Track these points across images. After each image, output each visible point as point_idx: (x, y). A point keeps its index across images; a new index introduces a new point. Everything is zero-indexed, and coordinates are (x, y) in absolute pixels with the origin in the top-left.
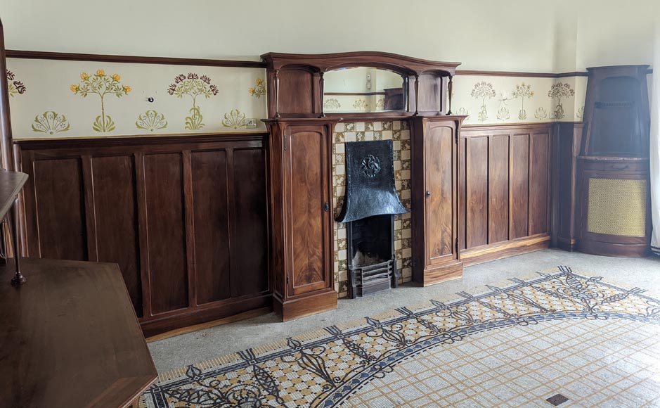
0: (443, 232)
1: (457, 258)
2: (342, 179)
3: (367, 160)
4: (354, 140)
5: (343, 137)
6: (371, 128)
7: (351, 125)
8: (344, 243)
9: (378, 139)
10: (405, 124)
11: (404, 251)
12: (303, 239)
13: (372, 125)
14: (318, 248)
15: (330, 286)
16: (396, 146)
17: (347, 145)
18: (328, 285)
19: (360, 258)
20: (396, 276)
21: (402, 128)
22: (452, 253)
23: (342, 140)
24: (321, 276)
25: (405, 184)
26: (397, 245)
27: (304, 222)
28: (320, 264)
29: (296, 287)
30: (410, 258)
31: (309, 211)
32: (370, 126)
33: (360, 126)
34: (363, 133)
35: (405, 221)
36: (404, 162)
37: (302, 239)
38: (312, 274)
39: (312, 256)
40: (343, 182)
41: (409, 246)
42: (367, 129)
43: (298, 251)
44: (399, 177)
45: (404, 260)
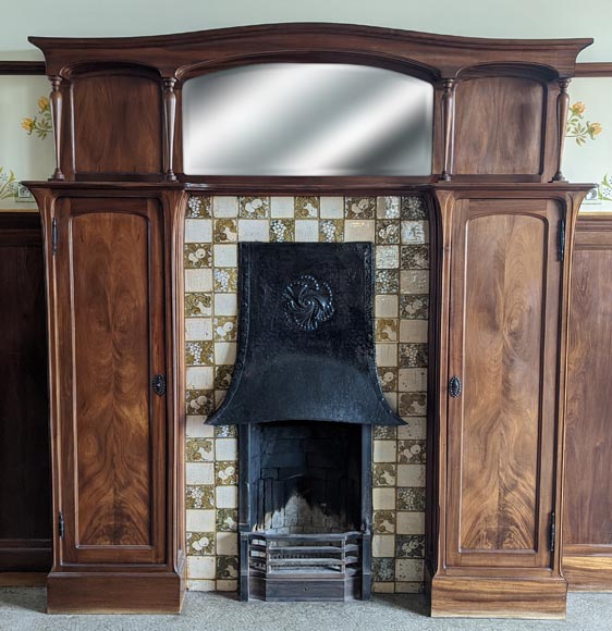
0: (505, 490)
1: (551, 566)
2: (228, 326)
3: (297, 288)
4: (265, 239)
5: (233, 229)
6: (313, 212)
7: (257, 203)
8: (230, 470)
9: (331, 239)
10: (414, 204)
11: (402, 517)
12: (102, 448)
13: (317, 206)
14: (138, 472)
15: (166, 562)
16: (386, 258)
17: (245, 249)
18: (161, 559)
19: (301, 511)
20: (366, 572)
21: (405, 215)
22: (536, 548)
23: (231, 236)
24: (146, 534)
25: (412, 354)
26: (380, 499)
27: (105, 412)
28: (142, 509)
29: (84, 547)
30: (420, 537)
31: (118, 389)
32: (309, 207)
33: (283, 207)
34: (289, 224)
35: (409, 444)
36: (411, 298)
37: (100, 448)
38: (122, 527)
39: (123, 487)
40: (232, 333)
41: (418, 508)
42: (301, 213)
43: (90, 471)
44: (392, 335)
45: (400, 539)
